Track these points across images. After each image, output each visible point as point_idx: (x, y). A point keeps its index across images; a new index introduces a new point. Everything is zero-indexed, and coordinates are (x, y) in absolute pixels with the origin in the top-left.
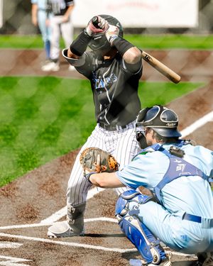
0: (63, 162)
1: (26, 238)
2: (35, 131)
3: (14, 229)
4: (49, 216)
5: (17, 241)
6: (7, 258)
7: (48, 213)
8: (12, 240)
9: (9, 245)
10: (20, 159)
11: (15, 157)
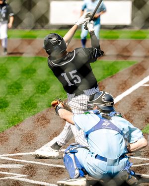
0: (48, 112)
1: (26, 161)
2: (30, 92)
3: (19, 156)
4: (40, 147)
5: (20, 163)
6: (14, 174)
7: (40, 146)
8: (17, 163)
9: (15, 166)
10: (21, 110)
11: (18, 109)
